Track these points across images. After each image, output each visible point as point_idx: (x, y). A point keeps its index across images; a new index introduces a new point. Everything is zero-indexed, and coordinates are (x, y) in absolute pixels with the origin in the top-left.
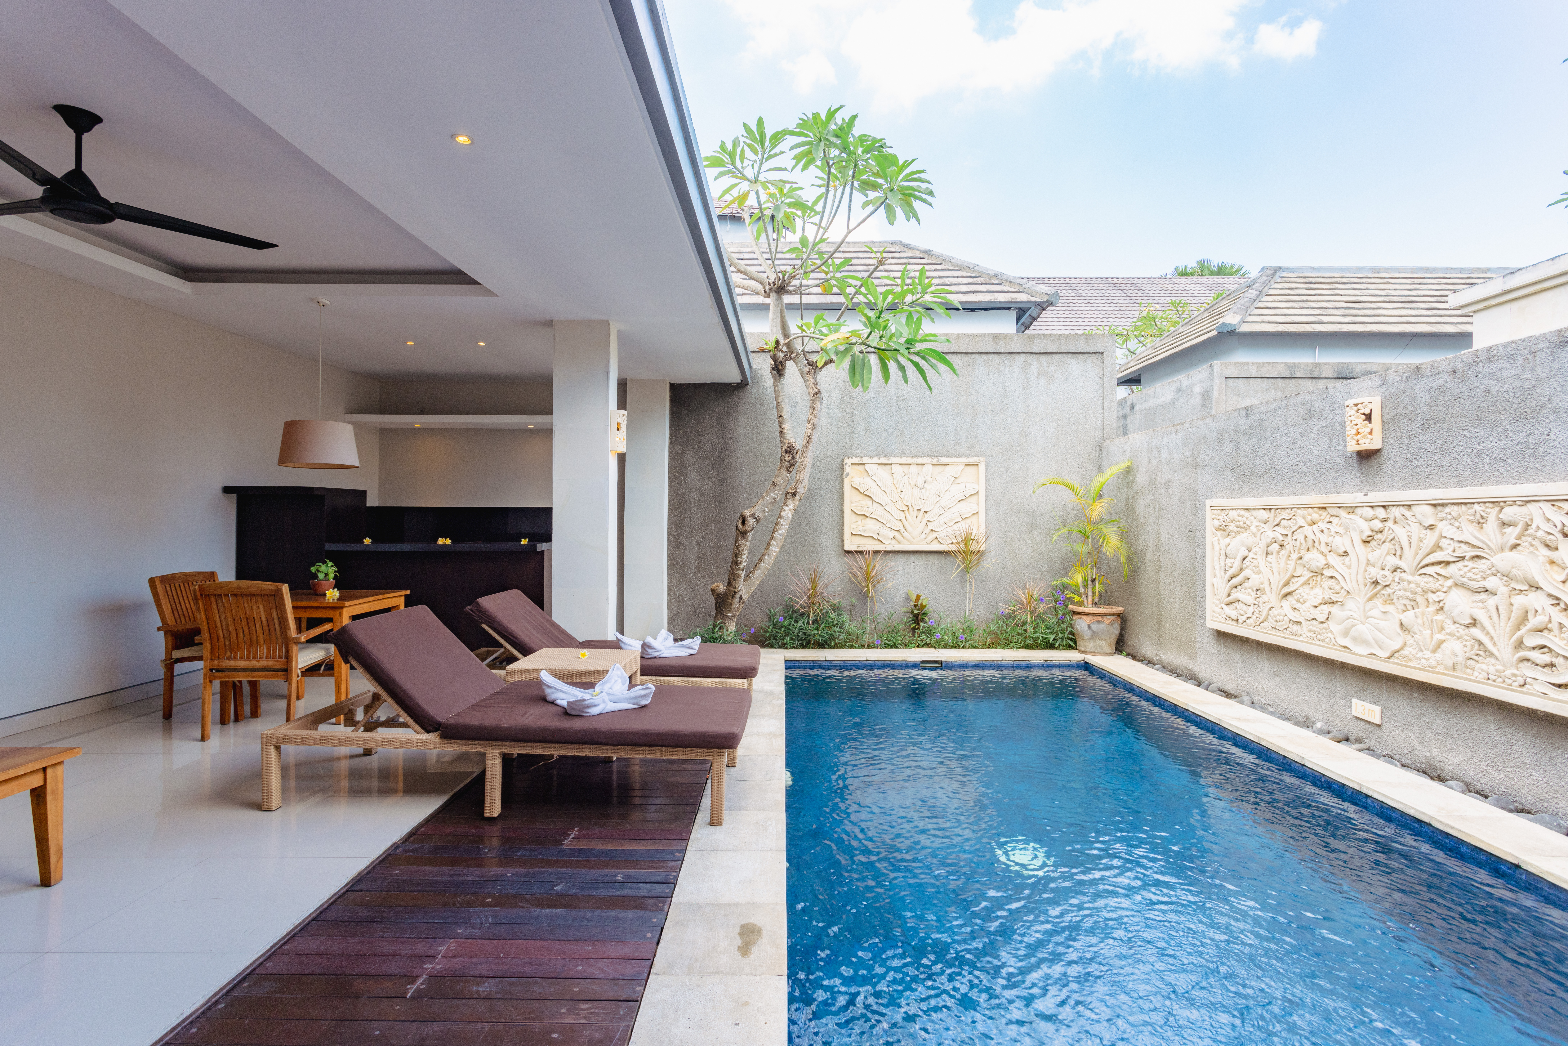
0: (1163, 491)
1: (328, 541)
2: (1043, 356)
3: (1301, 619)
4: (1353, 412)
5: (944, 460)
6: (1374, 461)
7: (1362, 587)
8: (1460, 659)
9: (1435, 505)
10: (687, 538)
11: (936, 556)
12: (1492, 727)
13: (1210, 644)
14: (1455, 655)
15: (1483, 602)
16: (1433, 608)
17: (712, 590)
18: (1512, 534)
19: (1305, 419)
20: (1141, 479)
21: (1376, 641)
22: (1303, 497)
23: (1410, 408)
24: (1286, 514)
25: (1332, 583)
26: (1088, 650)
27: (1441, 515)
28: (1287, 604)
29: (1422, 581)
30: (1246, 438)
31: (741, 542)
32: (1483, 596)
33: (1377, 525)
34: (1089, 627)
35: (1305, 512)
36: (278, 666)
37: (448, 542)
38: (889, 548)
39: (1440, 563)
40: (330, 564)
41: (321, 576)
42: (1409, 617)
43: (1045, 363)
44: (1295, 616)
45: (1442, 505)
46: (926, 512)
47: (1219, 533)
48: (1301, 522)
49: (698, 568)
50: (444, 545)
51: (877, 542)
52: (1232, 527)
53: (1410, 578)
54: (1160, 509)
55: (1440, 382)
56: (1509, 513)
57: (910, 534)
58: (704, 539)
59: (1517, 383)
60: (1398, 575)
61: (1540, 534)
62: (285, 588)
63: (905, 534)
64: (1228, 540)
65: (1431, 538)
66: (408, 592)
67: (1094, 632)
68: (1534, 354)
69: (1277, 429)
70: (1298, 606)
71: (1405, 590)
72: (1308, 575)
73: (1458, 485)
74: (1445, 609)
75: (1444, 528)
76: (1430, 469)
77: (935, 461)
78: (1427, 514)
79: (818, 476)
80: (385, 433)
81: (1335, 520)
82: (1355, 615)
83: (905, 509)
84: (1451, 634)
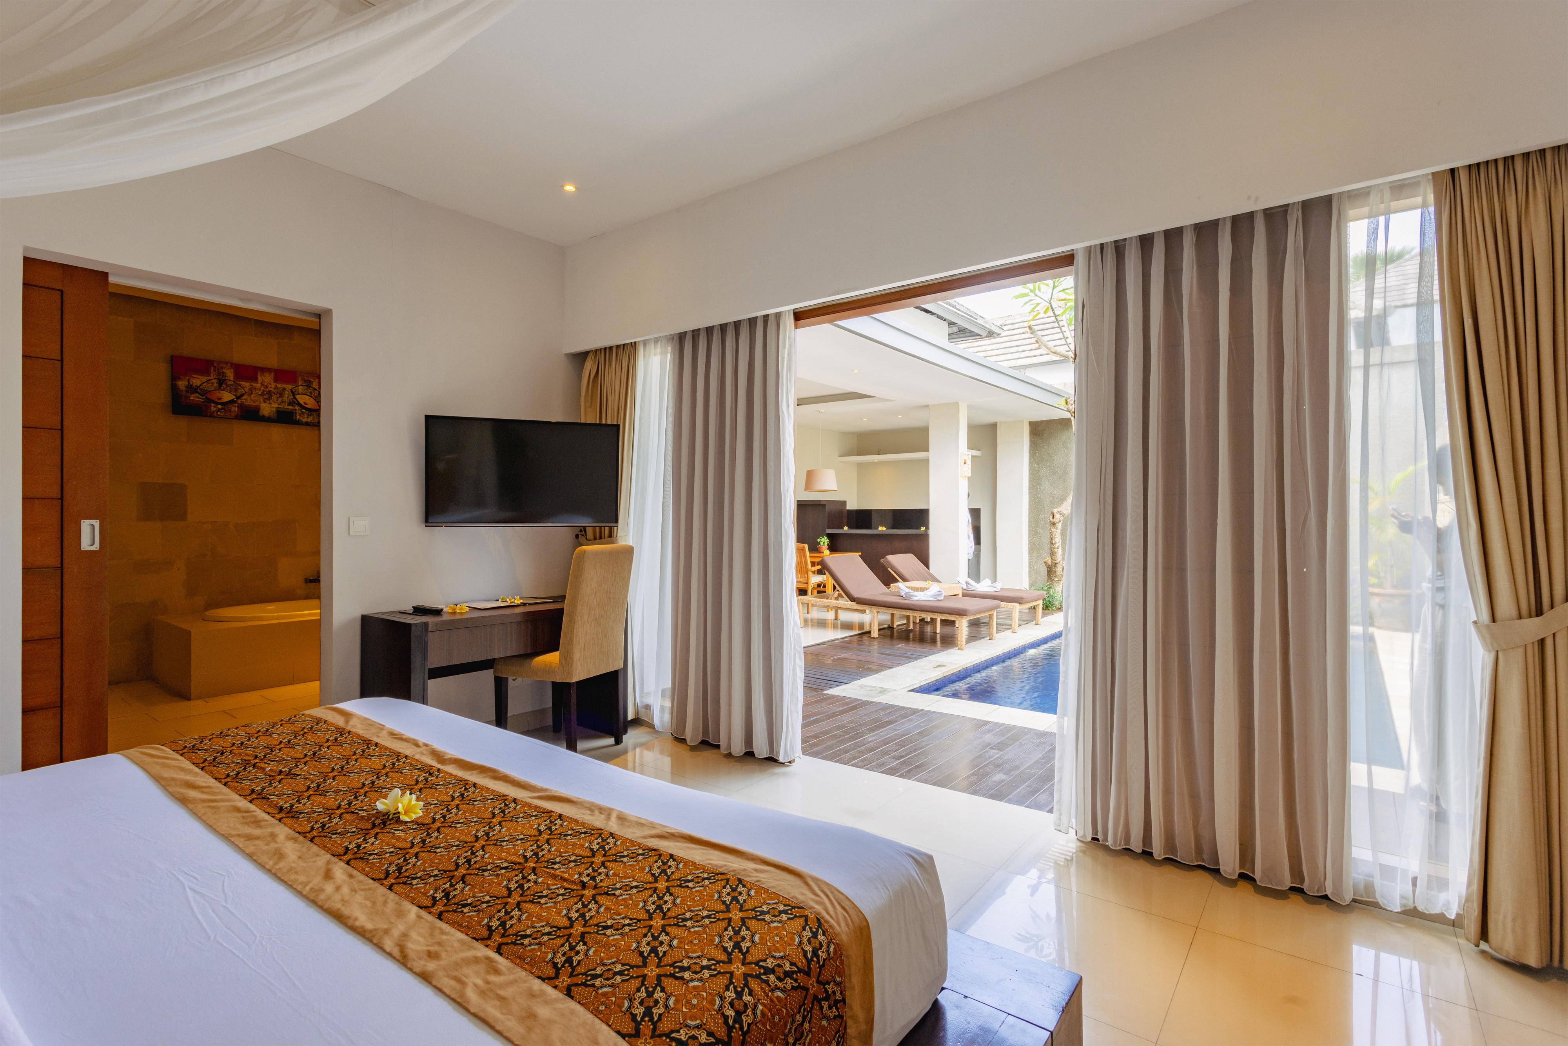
1: (828, 528)
10: (1042, 528)
17: (1045, 563)
31: (1053, 529)
36: (805, 581)
37: (884, 529)
40: (826, 538)
41: (822, 543)
50: (882, 531)
62: (806, 546)
66: (860, 554)
80: (860, 465)
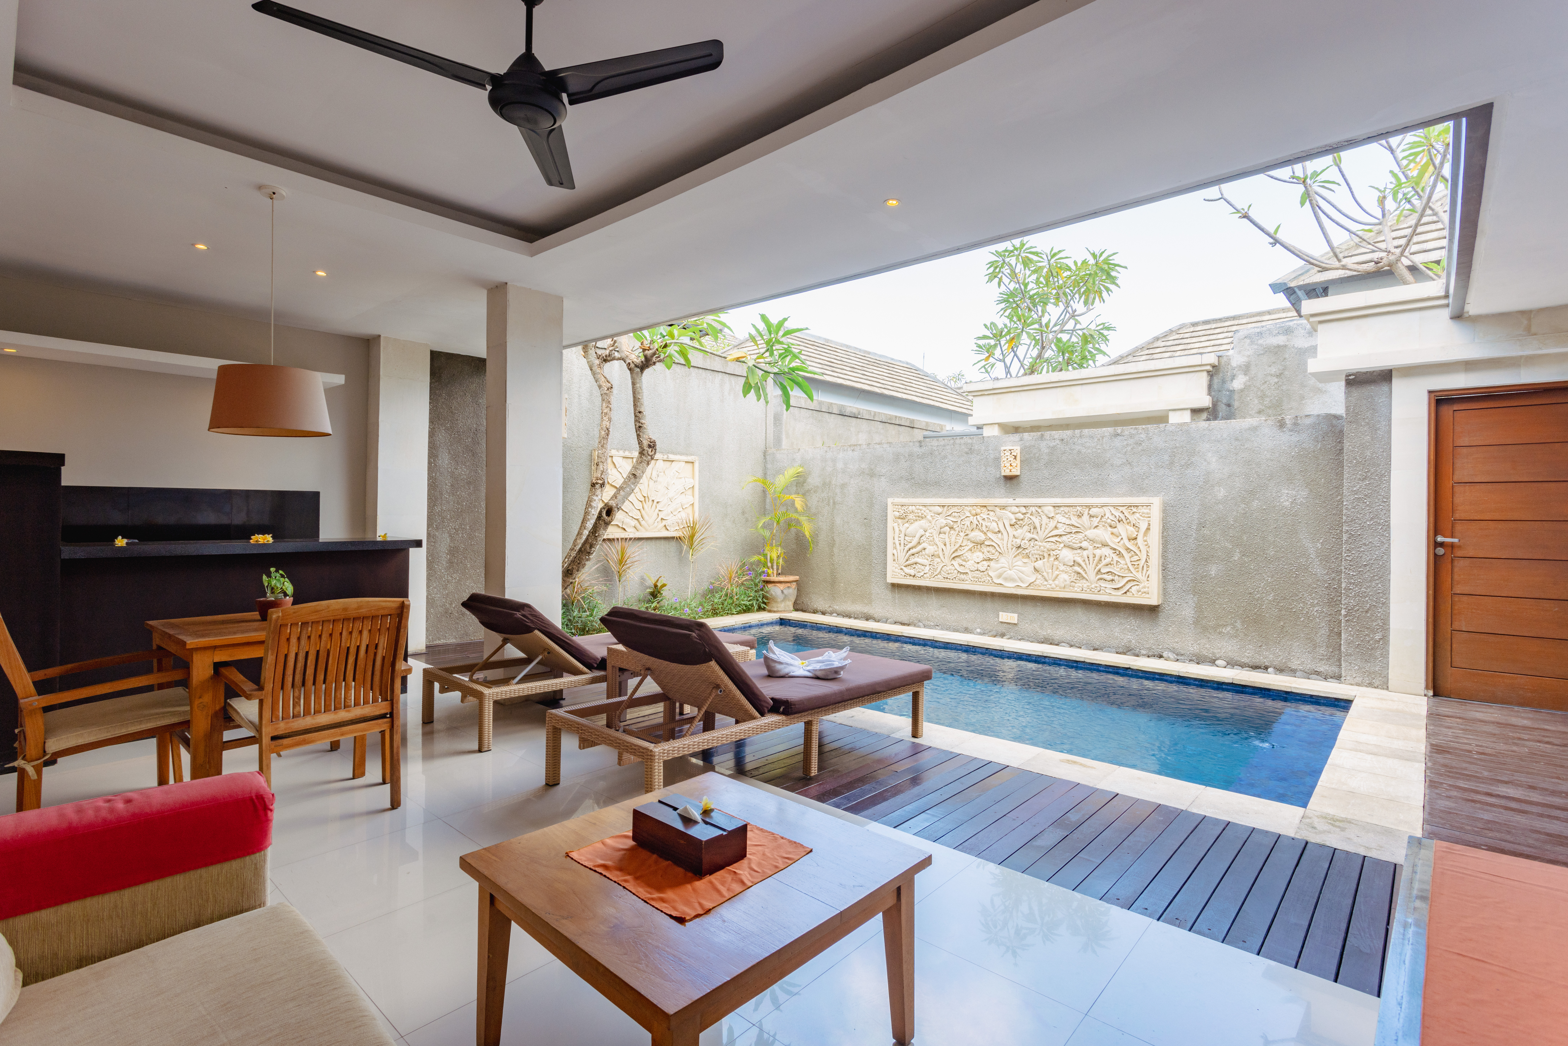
0: (838, 490)
2: (732, 376)
3: (968, 571)
4: (1008, 454)
5: (672, 457)
6: (1015, 481)
7: (1010, 550)
8: (1068, 582)
9: (1054, 506)
11: (663, 542)
12: (1080, 613)
13: (888, 594)
14: (1066, 581)
15: (1079, 554)
16: (1052, 559)
18: (1095, 521)
19: (967, 453)
20: (814, 481)
21: (1020, 579)
22: (965, 499)
23: (1037, 455)
24: (955, 509)
25: (991, 549)
26: (780, 609)
27: (1057, 511)
28: (955, 563)
29: (1048, 545)
30: (919, 460)
32: (1079, 551)
33: (1021, 516)
34: (782, 592)
35: (971, 508)
38: (632, 536)
39: (1056, 536)
42: (1039, 564)
43: (733, 382)
44: (961, 569)
45: (1058, 506)
46: (658, 502)
47: (900, 521)
48: (968, 514)
49: (450, 562)
51: (620, 530)
52: (911, 516)
53: (1040, 544)
54: (834, 503)
55: (1054, 444)
56: (1094, 511)
57: (646, 522)
58: (457, 530)
59: (1094, 450)
60: (1032, 543)
61: (1109, 521)
63: (643, 523)
64: (907, 525)
65: (1052, 524)
67: (786, 595)
68: (1103, 438)
69: (945, 457)
70: (964, 563)
71: (1037, 550)
72: (971, 545)
73: (1063, 497)
74: (1059, 559)
75: (1059, 518)
76: (1048, 488)
77: (665, 457)
78: (1050, 511)
79: (570, 466)
81: (992, 513)
82: (1006, 566)
83: (643, 499)
84: (1063, 571)
